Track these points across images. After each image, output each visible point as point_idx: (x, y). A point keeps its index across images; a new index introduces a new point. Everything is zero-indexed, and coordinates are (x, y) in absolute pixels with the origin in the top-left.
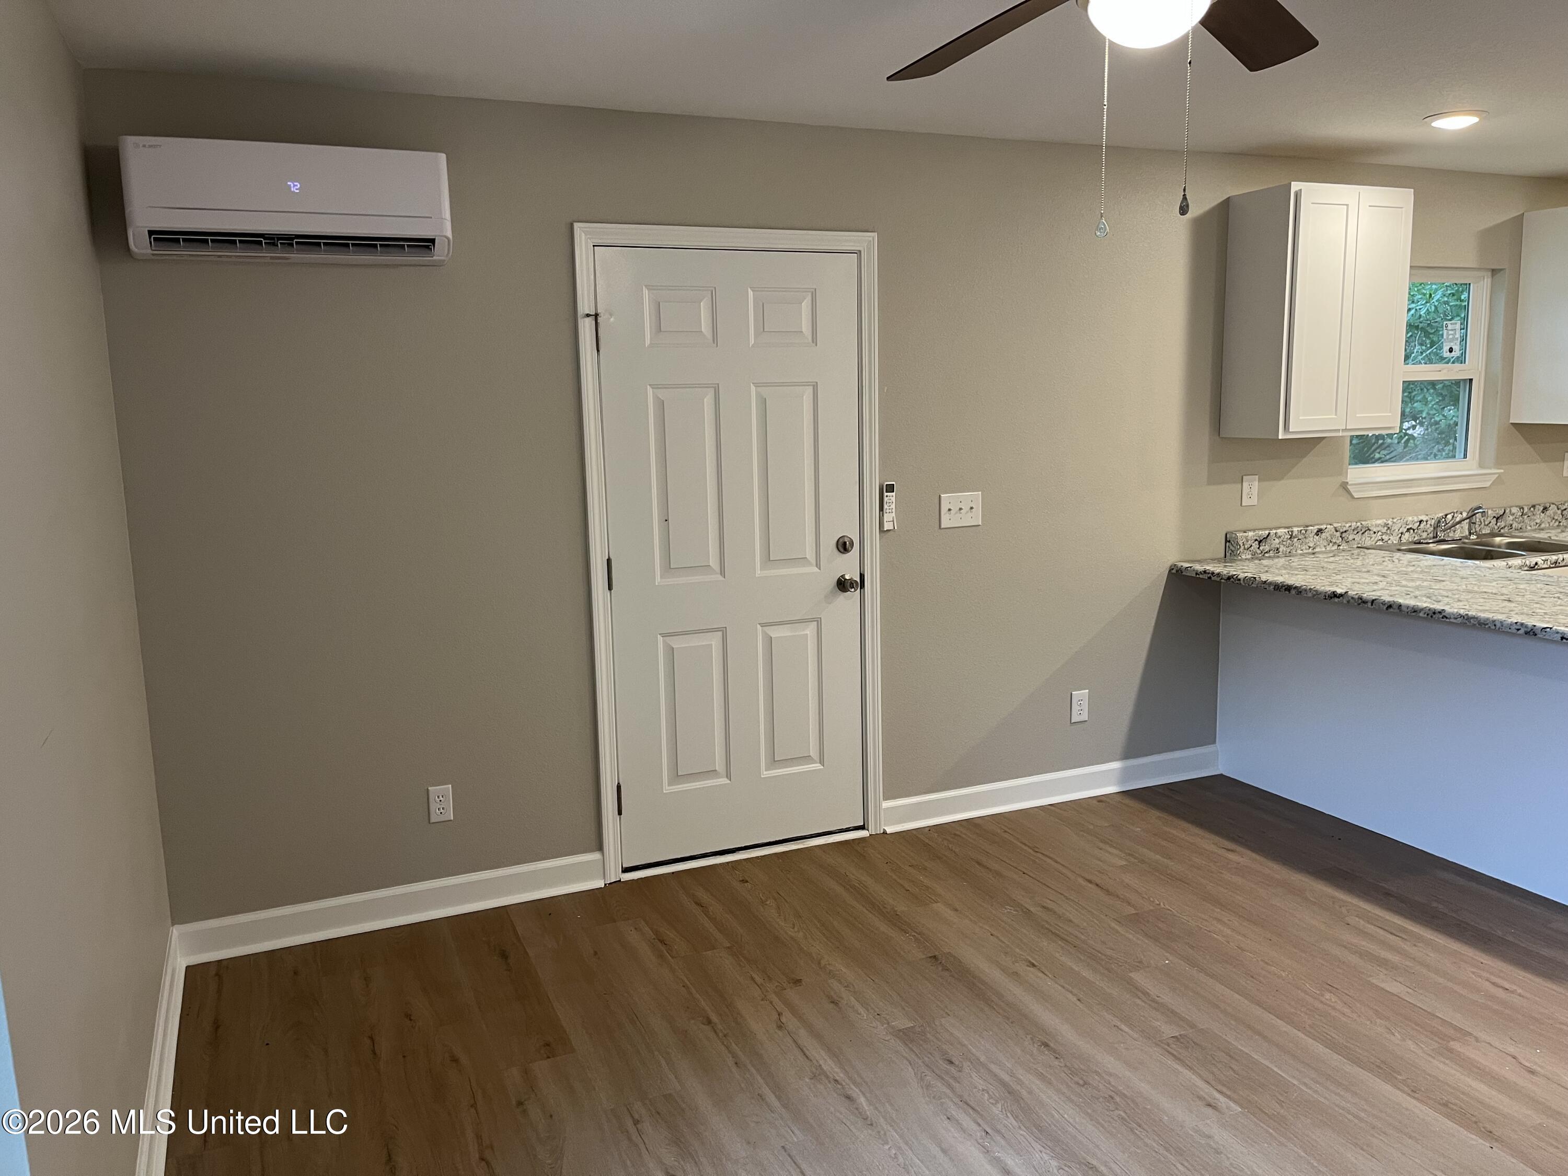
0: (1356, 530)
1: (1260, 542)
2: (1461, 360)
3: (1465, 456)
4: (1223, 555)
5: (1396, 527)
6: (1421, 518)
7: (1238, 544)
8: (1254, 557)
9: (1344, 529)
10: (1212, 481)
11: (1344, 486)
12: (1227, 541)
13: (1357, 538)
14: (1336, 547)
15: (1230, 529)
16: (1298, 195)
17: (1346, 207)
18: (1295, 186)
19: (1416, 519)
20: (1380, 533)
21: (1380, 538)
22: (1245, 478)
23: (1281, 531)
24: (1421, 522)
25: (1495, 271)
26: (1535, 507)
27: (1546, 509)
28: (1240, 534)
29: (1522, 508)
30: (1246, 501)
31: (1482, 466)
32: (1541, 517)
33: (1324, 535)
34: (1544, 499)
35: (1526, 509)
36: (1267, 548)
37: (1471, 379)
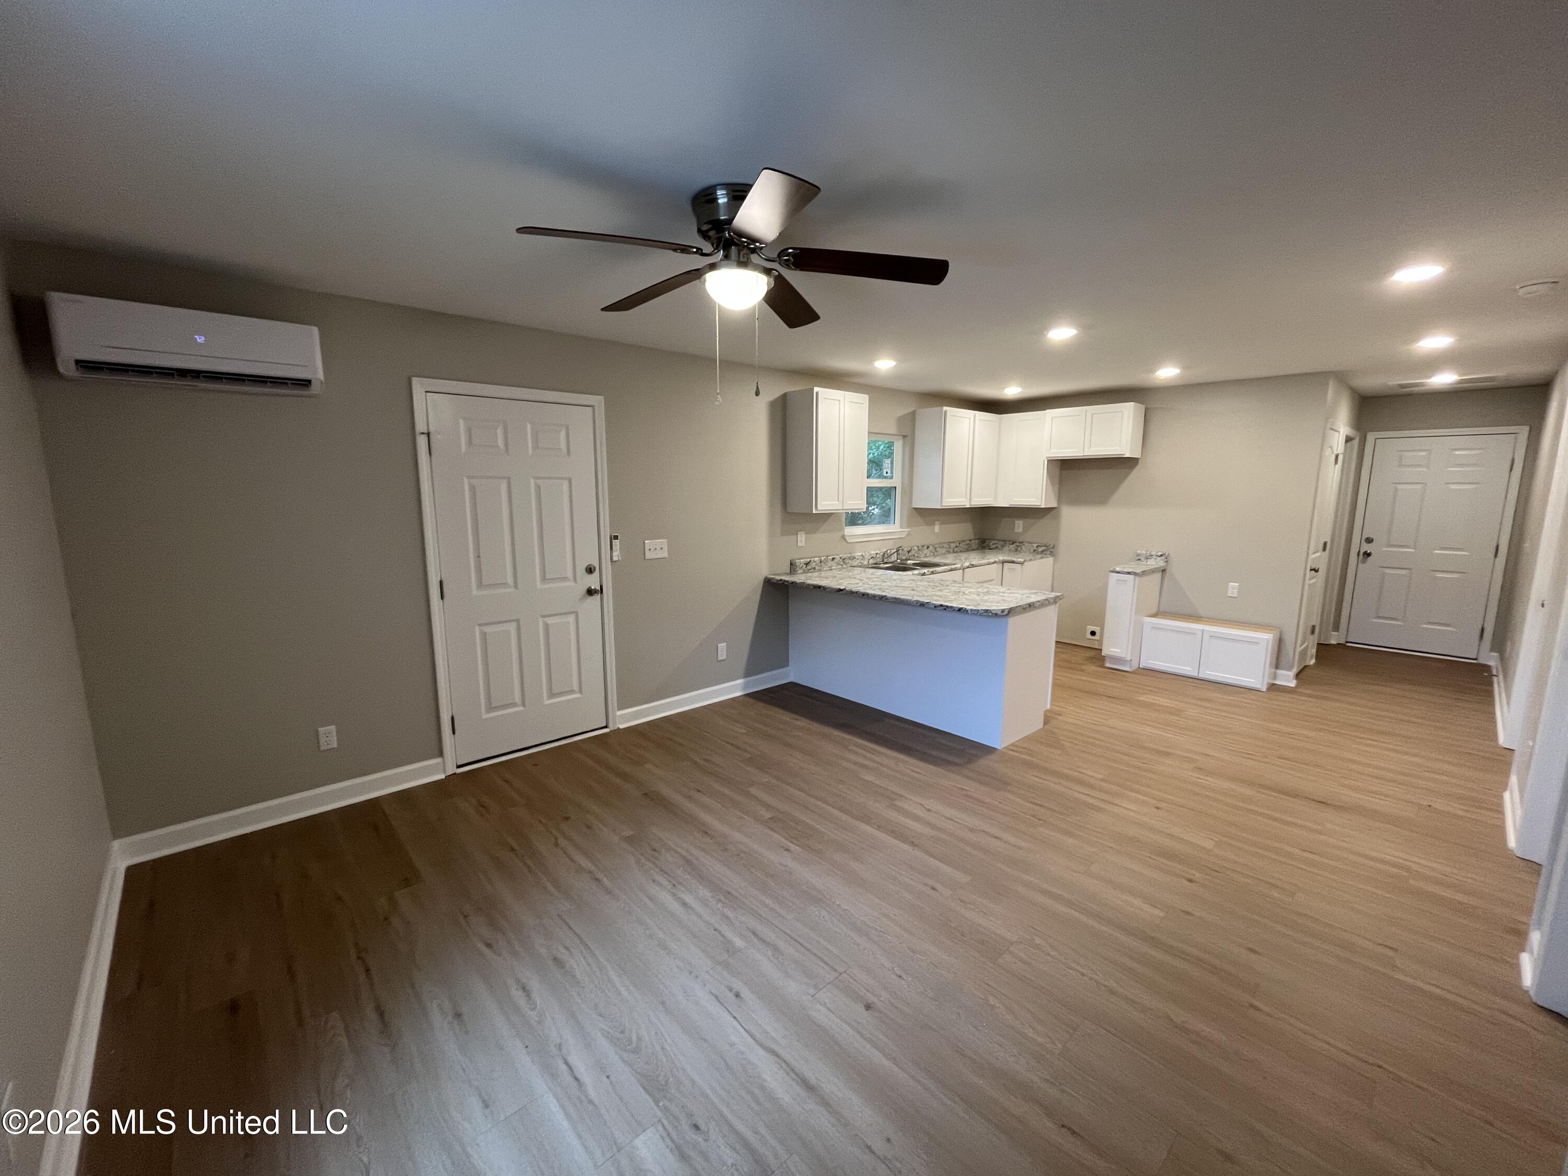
0: (850, 558)
1: (807, 564)
2: (892, 478)
3: (895, 523)
4: (789, 571)
5: (866, 557)
7: (796, 566)
8: (804, 572)
9: (844, 558)
10: (784, 533)
11: (843, 537)
12: (791, 564)
13: (850, 561)
14: (840, 566)
15: (792, 558)
16: (817, 393)
17: (839, 401)
18: (816, 389)
19: (874, 552)
20: (860, 560)
21: (860, 562)
22: (799, 533)
23: (816, 559)
24: (877, 554)
25: (904, 437)
26: (923, 546)
27: (928, 547)
28: (797, 561)
29: (918, 547)
30: (800, 544)
31: (901, 527)
32: (926, 551)
33: (835, 561)
34: (926, 543)
35: (920, 547)
36: (810, 567)
37: (896, 487)
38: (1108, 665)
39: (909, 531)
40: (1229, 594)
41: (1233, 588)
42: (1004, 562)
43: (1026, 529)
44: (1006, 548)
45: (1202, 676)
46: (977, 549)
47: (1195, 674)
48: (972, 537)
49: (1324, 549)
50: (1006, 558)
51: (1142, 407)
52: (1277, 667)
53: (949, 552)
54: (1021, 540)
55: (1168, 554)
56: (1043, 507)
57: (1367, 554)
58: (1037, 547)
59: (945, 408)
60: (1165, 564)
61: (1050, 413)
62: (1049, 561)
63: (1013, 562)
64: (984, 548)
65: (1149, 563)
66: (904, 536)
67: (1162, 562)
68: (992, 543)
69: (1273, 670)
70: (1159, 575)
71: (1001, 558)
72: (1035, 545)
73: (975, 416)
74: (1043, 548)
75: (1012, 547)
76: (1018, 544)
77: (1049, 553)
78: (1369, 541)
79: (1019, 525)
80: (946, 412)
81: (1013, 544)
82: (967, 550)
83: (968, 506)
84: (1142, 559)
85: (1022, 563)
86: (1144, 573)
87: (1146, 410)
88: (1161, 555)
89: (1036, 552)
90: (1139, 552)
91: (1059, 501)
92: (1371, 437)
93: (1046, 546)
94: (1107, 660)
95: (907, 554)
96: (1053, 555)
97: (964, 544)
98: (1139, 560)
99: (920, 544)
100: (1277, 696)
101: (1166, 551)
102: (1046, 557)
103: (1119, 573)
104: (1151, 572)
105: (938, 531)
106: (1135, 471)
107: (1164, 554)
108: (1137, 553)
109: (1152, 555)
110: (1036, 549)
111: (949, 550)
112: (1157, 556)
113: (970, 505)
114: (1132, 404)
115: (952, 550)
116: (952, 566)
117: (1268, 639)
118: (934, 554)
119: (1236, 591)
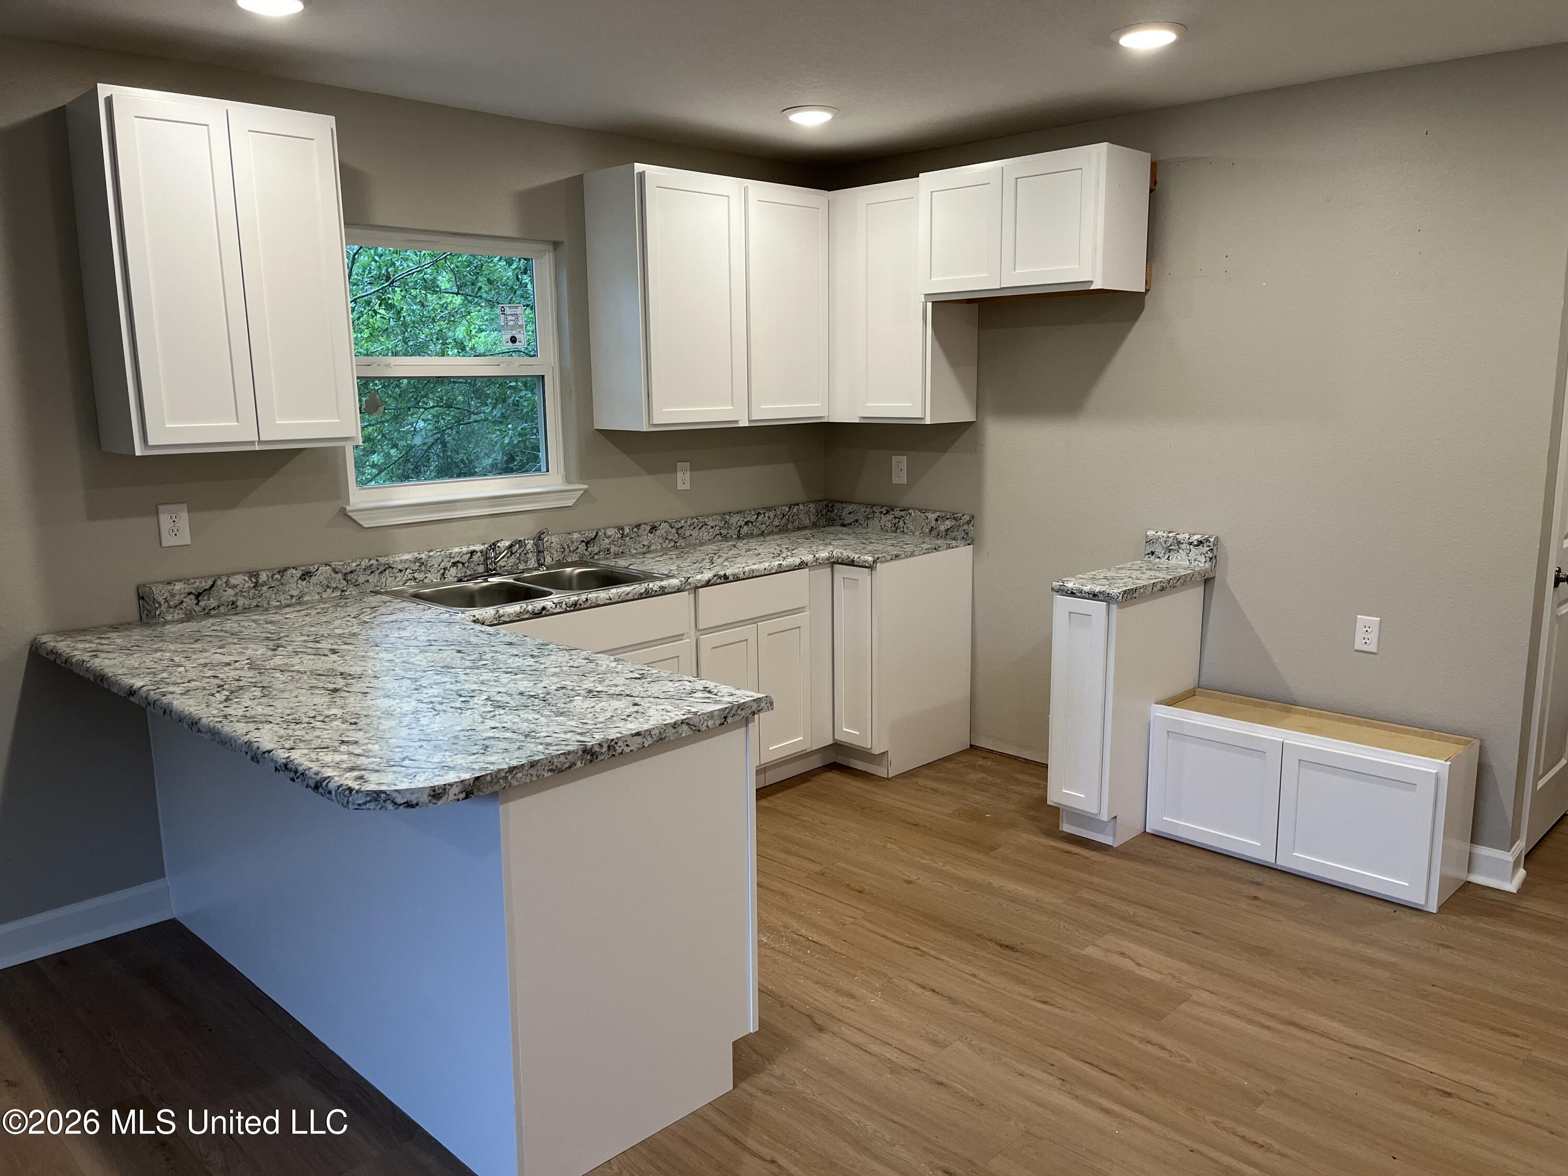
0: (370, 570)
2: (531, 354)
3: (548, 471)
4: (138, 617)
5: (435, 562)
6: (472, 548)
7: (154, 600)
8: (189, 617)
9: (349, 569)
11: (343, 513)
12: (141, 598)
13: (371, 579)
14: (338, 593)
16: (109, 101)
17: (206, 127)
18: (100, 90)
19: (465, 549)
20: (408, 572)
22: (161, 508)
24: (472, 553)
25: (556, 245)
26: (638, 526)
27: (653, 529)
28: (157, 590)
29: (622, 529)
30: (168, 541)
31: (568, 480)
32: (646, 539)
33: (314, 579)
34: (651, 516)
35: (627, 530)
36: (213, 603)
37: (543, 376)
38: (1066, 828)
39: (586, 491)
40: (1359, 645)
41: (1367, 630)
42: (833, 563)
43: (913, 475)
44: (875, 524)
45: (1284, 862)
46: (815, 525)
47: (1267, 857)
48: (801, 496)
50: (837, 552)
51: (1144, 159)
52: (1475, 839)
53: (725, 538)
54: (904, 503)
55: (1217, 539)
56: (928, 421)
58: (937, 520)
59: (639, 167)
60: (1208, 565)
61: (928, 180)
62: (963, 553)
63: (852, 563)
64: (831, 522)
65: (1173, 562)
66: (570, 503)
67: (1202, 558)
68: (846, 511)
69: (1466, 846)
70: (1200, 590)
71: (823, 554)
72: (932, 516)
73: (746, 189)
74: (949, 524)
75: (887, 520)
76: (897, 513)
77: (960, 534)
79: (900, 467)
80: (642, 175)
81: (888, 512)
82: (782, 530)
83: (744, 423)
84: (1159, 551)
85: (871, 567)
86: (1130, 596)
87: (1154, 166)
88: (1200, 543)
89: (934, 533)
90: (1150, 533)
91: (979, 407)
93: (955, 519)
94: (1063, 816)
95: (582, 547)
96: (969, 540)
97: (771, 514)
98: (1153, 553)
99: (627, 520)
100: (1468, 921)
101: (1212, 532)
102: (949, 547)
103: (1073, 594)
104: (1163, 589)
105: (687, 487)
106: (1138, 325)
107: (1208, 540)
108: (1147, 536)
109: (1179, 543)
110: (933, 524)
111: (724, 532)
112: (1191, 544)
113: (750, 421)
114: (1101, 149)
115: (733, 533)
116: (651, 585)
117: (1437, 774)
118: (672, 544)
119: (1374, 636)
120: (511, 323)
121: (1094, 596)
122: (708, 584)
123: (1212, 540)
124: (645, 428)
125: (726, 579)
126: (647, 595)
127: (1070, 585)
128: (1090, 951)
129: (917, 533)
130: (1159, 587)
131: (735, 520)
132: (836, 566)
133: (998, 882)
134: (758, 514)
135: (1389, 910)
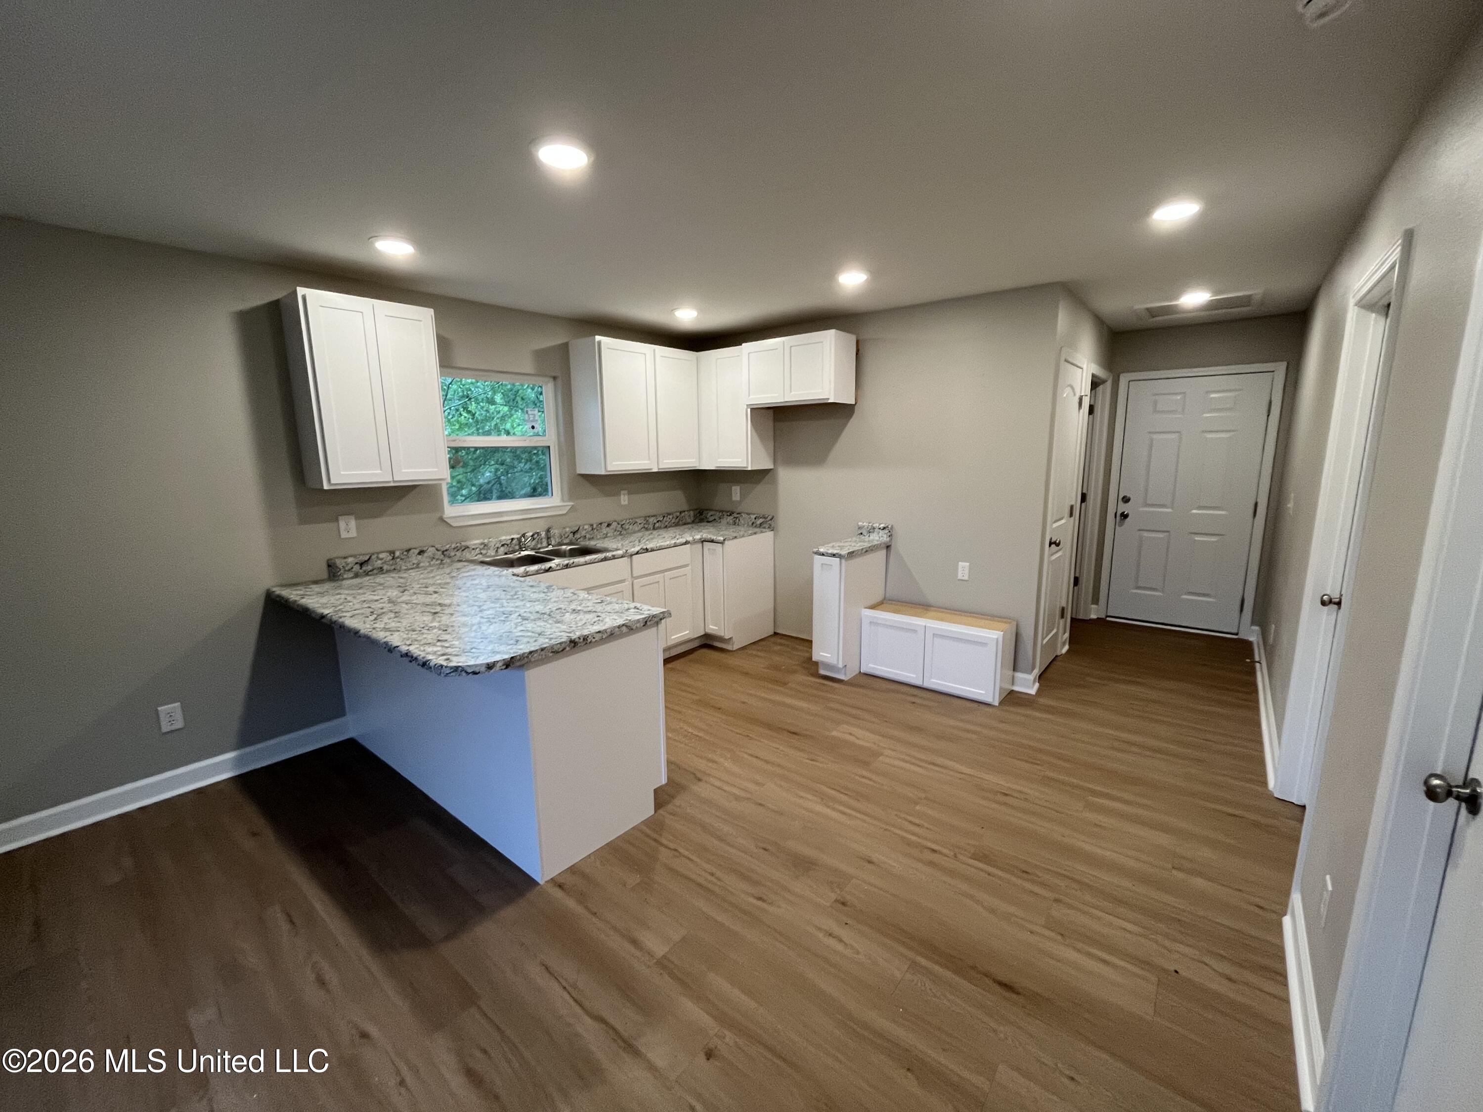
0: (457, 549)
2: (544, 434)
3: (552, 495)
4: (325, 577)
5: (492, 544)
6: (512, 537)
7: (337, 567)
8: (356, 576)
9: (445, 549)
10: (303, 521)
11: (442, 520)
12: (329, 566)
13: (458, 554)
14: (439, 562)
15: (329, 556)
16: (304, 297)
17: (361, 313)
18: (301, 291)
19: (509, 537)
20: (478, 549)
21: (479, 552)
22: (340, 517)
23: (382, 555)
24: (512, 539)
25: (555, 378)
26: (601, 524)
27: (609, 525)
28: (338, 562)
29: (592, 525)
30: (344, 535)
31: (563, 500)
32: (605, 530)
33: (426, 555)
34: (609, 519)
35: (595, 526)
36: (370, 568)
37: (549, 447)
38: (822, 672)
39: (573, 506)
40: (960, 577)
41: (963, 569)
42: (703, 541)
43: (743, 496)
44: (724, 521)
45: (926, 684)
46: (693, 522)
47: (918, 682)
48: (686, 507)
49: (1071, 515)
50: (705, 536)
51: (852, 338)
52: (1015, 669)
53: (647, 529)
54: (738, 510)
55: (892, 526)
56: (749, 469)
57: (1124, 516)
58: (755, 519)
59: (598, 338)
60: (888, 539)
61: (747, 347)
62: (769, 535)
63: (712, 541)
64: (701, 521)
65: (871, 538)
66: (564, 512)
67: (885, 536)
68: (709, 514)
69: (1011, 673)
70: (884, 552)
71: (698, 537)
72: (753, 517)
73: (654, 350)
74: (761, 520)
75: (730, 519)
76: (735, 515)
77: (767, 526)
78: (1126, 500)
79: (736, 492)
80: (599, 343)
81: (730, 515)
82: (677, 525)
83: (655, 470)
84: (865, 532)
85: (722, 543)
86: (851, 555)
87: (858, 342)
88: (884, 528)
89: (754, 525)
90: (860, 524)
91: (775, 461)
92: (1124, 379)
93: (764, 518)
94: (820, 665)
95: (571, 535)
96: (771, 528)
97: (671, 517)
98: (861, 534)
99: (595, 522)
100: (1012, 709)
101: (890, 523)
102: (762, 532)
103: (823, 555)
104: (867, 551)
105: (626, 503)
106: (852, 420)
107: (888, 527)
108: (858, 525)
109: (874, 528)
110: (753, 520)
111: (646, 526)
112: (880, 529)
113: (659, 469)
114: (833, 332)
115: (651, 526)
116: (607, 554)
117: (997, 639)
118: (619, 533)
119: (967, 571)
120: (531, 419)
121: (834, 555)
122: (637, 553)
123: (890, 526)
124: (603, 473)
125: (647, 550)
126: (605, 559)
127: (822, 550)
128: (834, 733)
129: (746, 525)
130: (865, 550)
131: (651, 520)
132: (704, 543)
133: (789, 701)
134: (664, 517)
135: (975, 705)
